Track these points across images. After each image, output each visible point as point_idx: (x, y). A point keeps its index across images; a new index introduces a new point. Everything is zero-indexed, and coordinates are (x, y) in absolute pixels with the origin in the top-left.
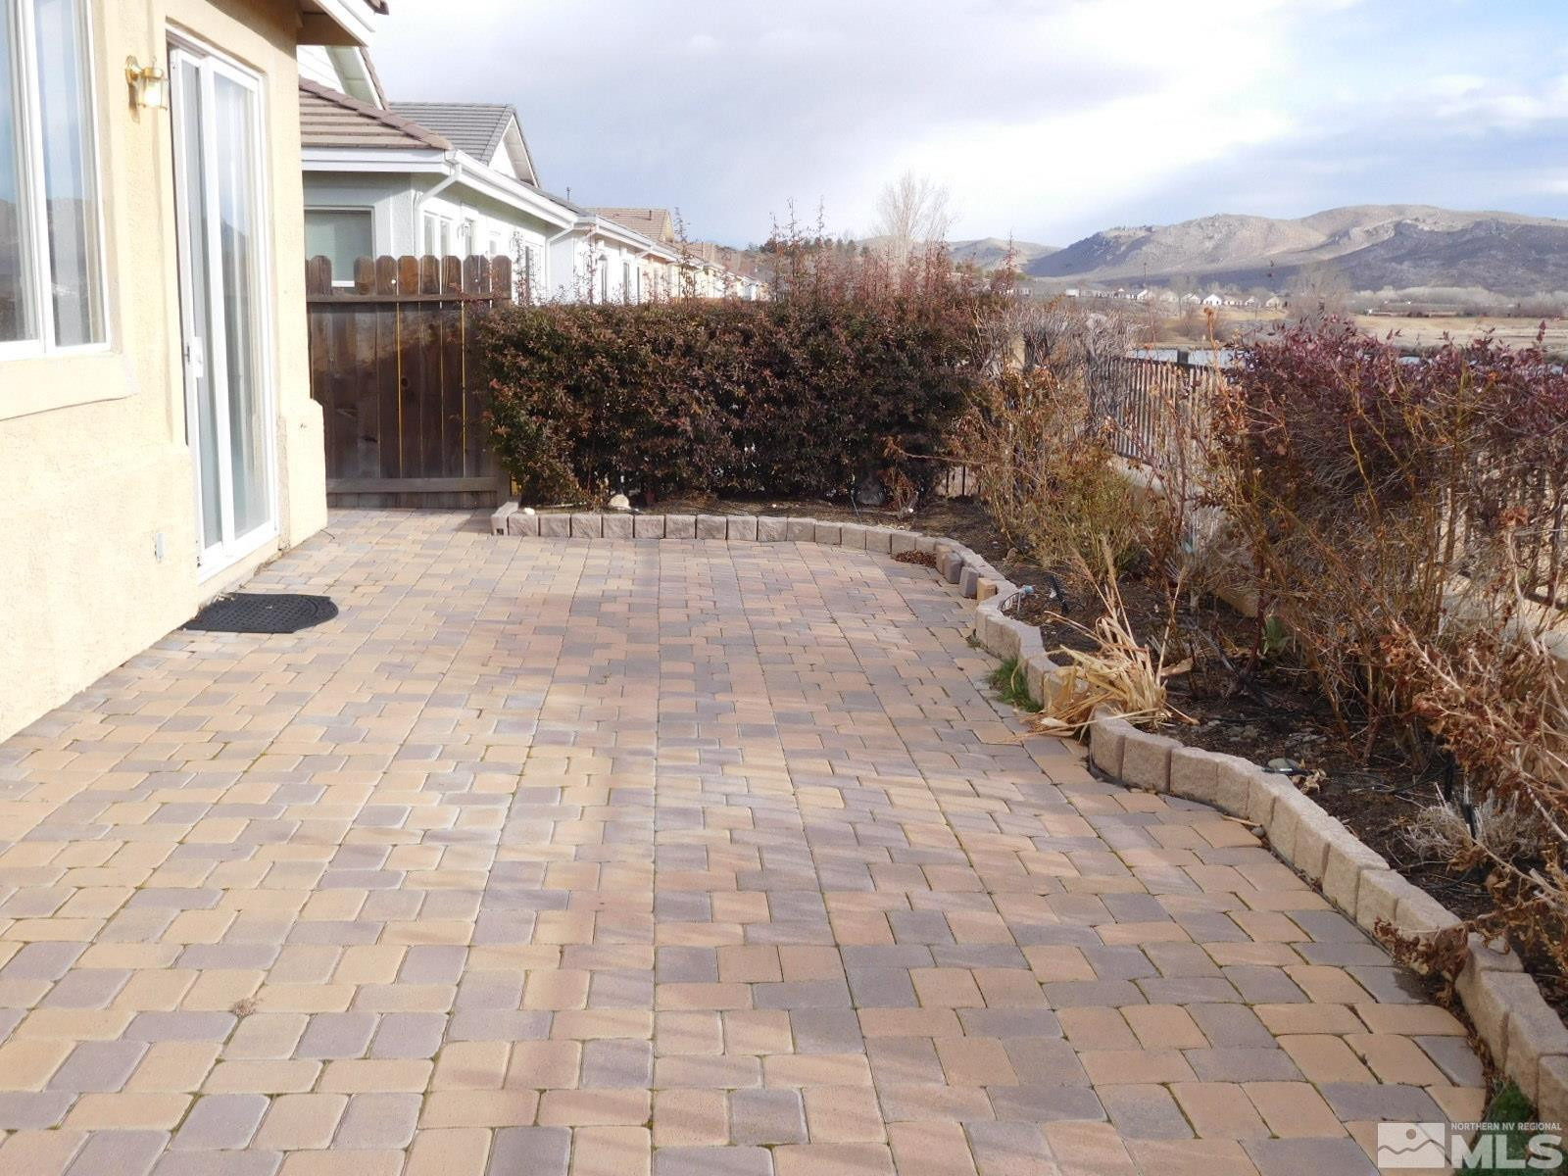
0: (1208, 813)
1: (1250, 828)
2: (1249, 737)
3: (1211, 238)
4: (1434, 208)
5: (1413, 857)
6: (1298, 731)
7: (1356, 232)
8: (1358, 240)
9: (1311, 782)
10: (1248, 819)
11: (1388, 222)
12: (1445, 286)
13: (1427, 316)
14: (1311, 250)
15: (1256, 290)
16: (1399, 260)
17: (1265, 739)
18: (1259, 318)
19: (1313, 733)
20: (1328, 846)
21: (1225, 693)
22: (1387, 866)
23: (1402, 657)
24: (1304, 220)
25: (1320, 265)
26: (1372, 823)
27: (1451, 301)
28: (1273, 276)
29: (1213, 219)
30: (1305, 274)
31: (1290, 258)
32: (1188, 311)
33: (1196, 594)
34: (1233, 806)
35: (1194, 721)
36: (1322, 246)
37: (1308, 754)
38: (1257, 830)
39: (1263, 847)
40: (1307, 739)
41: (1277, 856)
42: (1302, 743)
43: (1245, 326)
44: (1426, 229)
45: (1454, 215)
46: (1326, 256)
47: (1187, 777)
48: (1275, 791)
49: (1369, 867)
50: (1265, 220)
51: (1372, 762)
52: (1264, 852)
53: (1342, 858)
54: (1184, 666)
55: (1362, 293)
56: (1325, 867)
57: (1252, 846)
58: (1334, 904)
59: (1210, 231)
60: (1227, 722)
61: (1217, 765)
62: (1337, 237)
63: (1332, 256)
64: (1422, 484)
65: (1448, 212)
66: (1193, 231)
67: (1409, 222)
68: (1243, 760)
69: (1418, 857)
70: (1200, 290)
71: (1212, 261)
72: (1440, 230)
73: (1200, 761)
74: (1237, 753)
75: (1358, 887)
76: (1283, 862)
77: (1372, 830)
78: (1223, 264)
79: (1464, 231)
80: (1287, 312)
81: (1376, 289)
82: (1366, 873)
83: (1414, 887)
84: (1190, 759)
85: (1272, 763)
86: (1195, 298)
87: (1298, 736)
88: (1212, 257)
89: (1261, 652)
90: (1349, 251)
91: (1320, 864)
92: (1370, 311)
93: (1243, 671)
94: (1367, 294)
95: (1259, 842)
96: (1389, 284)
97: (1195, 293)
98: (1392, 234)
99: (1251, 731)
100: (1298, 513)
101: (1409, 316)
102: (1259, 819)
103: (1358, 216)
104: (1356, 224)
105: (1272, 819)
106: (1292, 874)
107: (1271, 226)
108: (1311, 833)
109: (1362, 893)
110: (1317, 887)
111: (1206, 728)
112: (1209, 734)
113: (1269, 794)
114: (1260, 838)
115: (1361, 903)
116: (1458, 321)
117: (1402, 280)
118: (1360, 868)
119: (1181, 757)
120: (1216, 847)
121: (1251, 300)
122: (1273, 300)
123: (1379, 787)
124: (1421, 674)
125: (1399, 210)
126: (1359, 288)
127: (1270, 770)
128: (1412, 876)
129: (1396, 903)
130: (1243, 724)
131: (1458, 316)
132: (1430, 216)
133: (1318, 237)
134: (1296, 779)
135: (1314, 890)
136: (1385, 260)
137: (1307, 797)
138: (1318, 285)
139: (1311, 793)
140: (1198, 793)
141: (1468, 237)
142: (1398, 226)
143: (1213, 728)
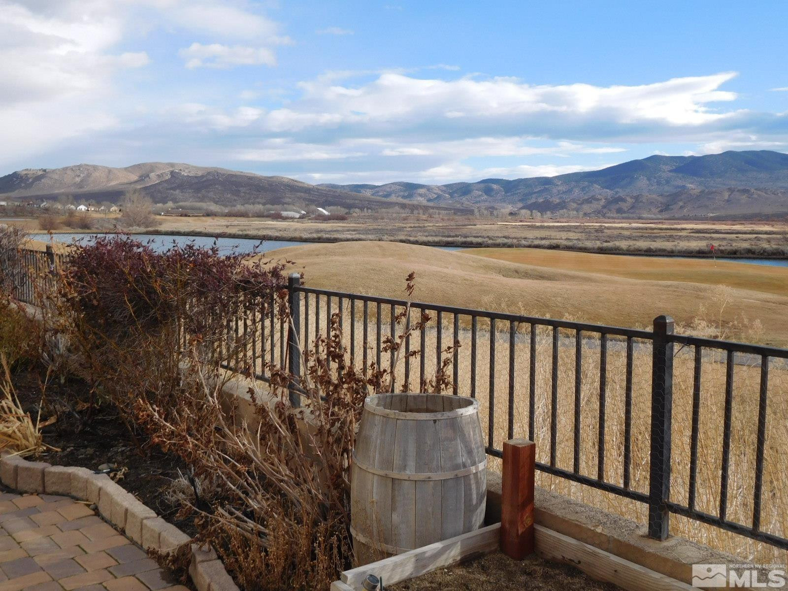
0: (66, 501)
1: (88, 506)
2: (88, 454)
3: (79, 176)
4: (187, 165)
5: (169, 507)
6: (116, 446)
7: (152, 175)
8: (154, 179)
9: (120, 475)
10: (87, 500)
11: (168, 170)
12: (196, 202)
13: (189, 216)
14: (131, 183)
15: (104, 203)
16: (174, 189)
17: (98, 453)
18: (107, 217)
19: (123, 446)
20: (127, 510)
21: (77, 431)
22: (155, 515)
23: (145, 416)
24: (126, 169)
25: (135, 191)
26: (150, 492)
27: (200, 209)
28: (113, 196)
29: (79, 166)
30: (128, 195)
31: (120, 187)
32: (69, 213)
33: (64, 375)
34: (80, 495)
35: (59, 450)
36: (136, 182)
37: (119, 458)
38: (93, 506)
39: (95, 515)
40: (120, 450)
41: (103, 519)
42: (117, 453)
43: (100, 221)
44: (186, 174)
45: (198, 168)
46: (139, 187)
47: (53, 483)
48: (100, 484)
49: (147, 518)
50: (107, 167)
51: (152, 458)
52: (96, 518)
53: (134, 515)
54: (52, 420)
55: (158, 205)
56: (126, 521)
57: (88, 516)
58: (131, 540)
59: (78, 173)
60: (77, 448)
61: (70, 474)
62: (143, 178)
63: (142, 186)
64: (165, 317)
65: (195, 167)
66: (69, 172)
67: (177, 171)
68: (84, 469)
69: (171, 507)
70: (75, 203)
71: (81, 188)
72: (192, 175)
73: (60, 473)
74: (81, 465)
75: (141, 529)
76: (106, 522)
77: (150, 496)
78: (86, 189)
79: (202, 176)
80: (122, 214)
81: (165, 202)
82: (145, 521)
83: (169, 524)
84: (55, 473)
85: (100, 467)
86: (72, 207)
87: (115, 449)
88: (80, 185)
89: (97, 405)
90: (150, 184)
91: (123, 520)
92: (163, 214)
93: (85, 418)
94: (160, 205)
95: (93, 512)
96: (170, 200)
97: (72, 204)
98: (169, 176)
99: (90, 451)
100: (108, 334)
101: (181, 216)
102: (93, 499)
103: (152, 167)
104: (152, 171)
105: (99, 499)
106: (110, 527)
107: (110, 171)
108: (117, 504)
109: (144, 532)
110: (123, 532)
111: (66, 452)
112: (67, 456)
113: (97, 486)
114: (94, 510)
115: (144, 538)
116: (204, 218)
117: (176, 199)
118: (142, 519)
119: (50, 473)
120: (70, 519)
121: (102, 208)
122: (114, 208)
123: (154, 472)
124: (156, 424)
125: (172, 165)
126: (156, 202)
127: (98, 472)
128: (168, 518)
129: (160, 534)
130: (86, 447)
131: (203, 216)
132: (187, 168)
133: (134, 177)
134: (112, 475)
135: (121, 534)
136: (167, 189)
137: (117, 485)
138: (135, 201)
139: (120, 482)
140: (61, 491)
141: (205, 179)
142: (172, 173)
143: (70, 452)
